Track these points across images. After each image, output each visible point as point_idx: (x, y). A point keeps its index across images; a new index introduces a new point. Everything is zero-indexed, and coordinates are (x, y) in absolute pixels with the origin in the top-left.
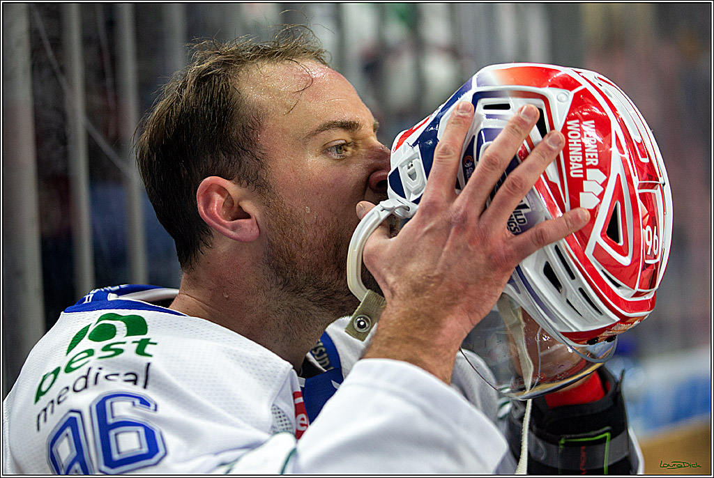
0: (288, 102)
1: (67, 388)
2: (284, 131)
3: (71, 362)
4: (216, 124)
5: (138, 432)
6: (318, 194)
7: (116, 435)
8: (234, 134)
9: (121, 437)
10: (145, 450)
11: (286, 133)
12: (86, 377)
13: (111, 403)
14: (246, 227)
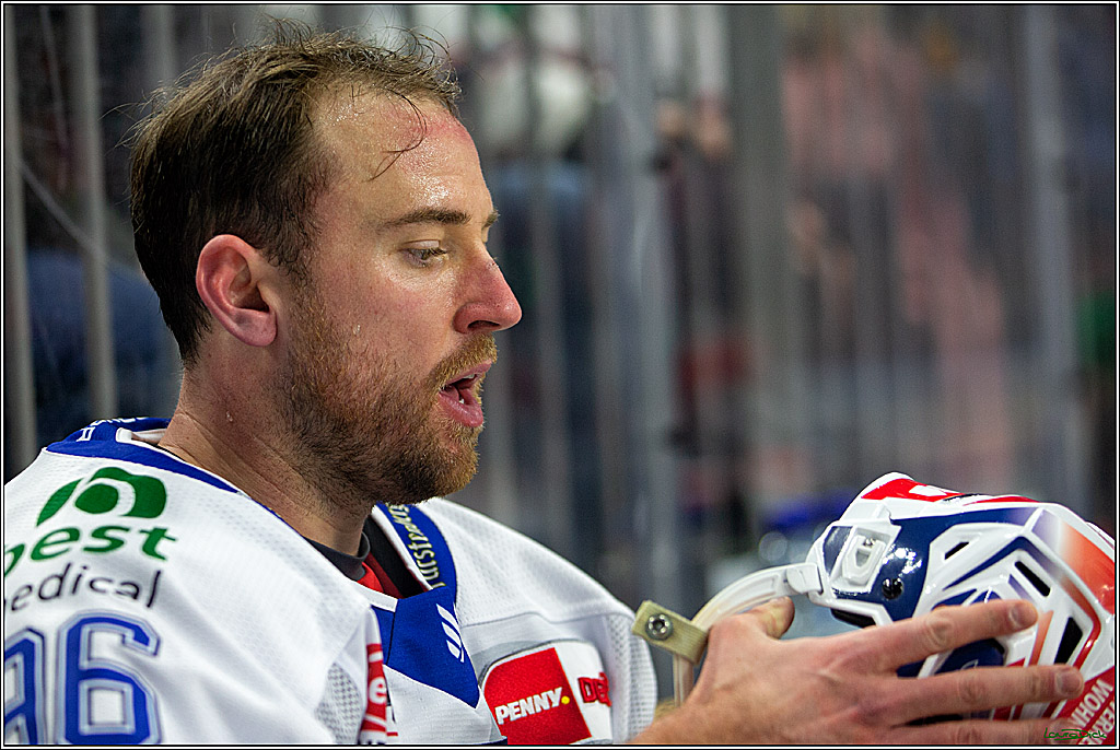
0: (375, 164)
1: (30, 588)
2: (355, 205)
3: (42, 543)
4: (262, 159)
5: (123, 692)
6: (376, 313)
7: (90, 690)
8: (284, 185)
9: (98, 696)
10: (130, 728)
11: (357, 209)
12: (62, 578)
13: (91, 633)
14: (257, 324)
